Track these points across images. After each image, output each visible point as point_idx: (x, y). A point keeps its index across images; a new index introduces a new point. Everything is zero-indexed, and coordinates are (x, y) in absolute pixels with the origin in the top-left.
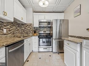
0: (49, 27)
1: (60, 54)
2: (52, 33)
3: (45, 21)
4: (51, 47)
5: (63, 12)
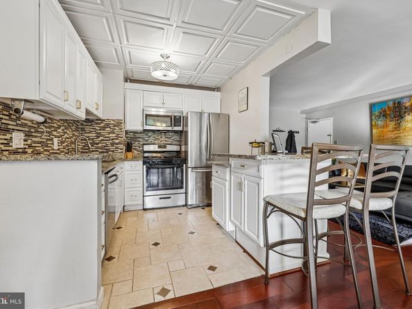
0: (176, 132)
1: (207, 208)
2: (186, 152)
3: (162, 114)
4: (183, 191)
5: (218, 89)
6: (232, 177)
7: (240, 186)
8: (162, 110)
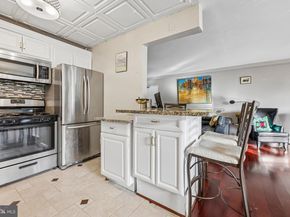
1: (84, 164)
5: (89, 49)
6: (135, 133)
7: (151, 141)
8: (13, 54)
